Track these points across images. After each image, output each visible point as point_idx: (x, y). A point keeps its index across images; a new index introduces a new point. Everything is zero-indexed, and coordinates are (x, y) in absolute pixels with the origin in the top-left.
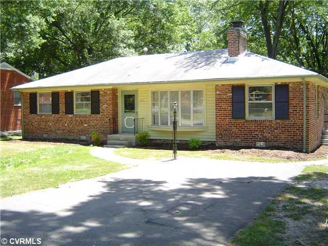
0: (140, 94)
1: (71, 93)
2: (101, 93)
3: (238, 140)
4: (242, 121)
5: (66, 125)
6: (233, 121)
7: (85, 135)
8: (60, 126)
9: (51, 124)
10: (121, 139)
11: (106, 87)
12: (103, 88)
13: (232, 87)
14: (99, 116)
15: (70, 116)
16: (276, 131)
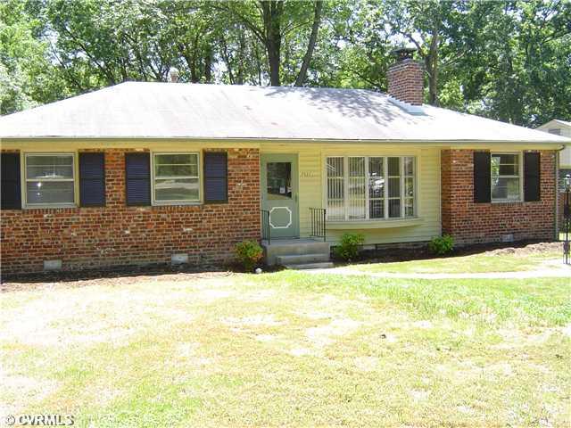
0: (302, 161)
1: (145, 156)
2: (230, 156)
3: (482, 235)
4: (487, 205)
5: (127, 232)
6: (475, 206)
7: (185, 252)
8: (107, 237)
9: (74, 234)
10: (299, 250)
11: (243, 146)
12: (236, 147)
13: (474, 153)
14: (224, 208)
15: (142, 209)
16: (526, 218)
